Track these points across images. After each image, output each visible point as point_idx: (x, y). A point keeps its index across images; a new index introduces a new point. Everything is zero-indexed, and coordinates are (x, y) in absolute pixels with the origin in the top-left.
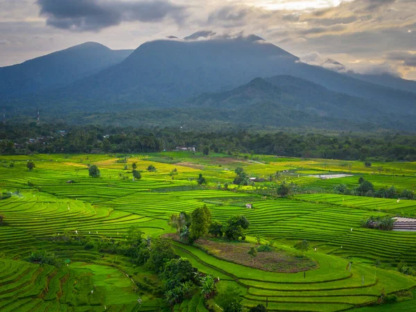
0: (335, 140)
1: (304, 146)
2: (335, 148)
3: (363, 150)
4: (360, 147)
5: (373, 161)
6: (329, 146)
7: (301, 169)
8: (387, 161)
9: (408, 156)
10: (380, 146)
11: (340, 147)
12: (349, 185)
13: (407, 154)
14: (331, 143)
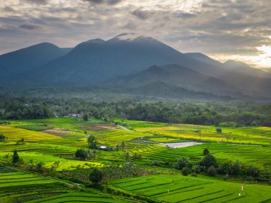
0: (198, 109)
1: (171, 113)
2: (195, 115)
3: (217, 116)
4: (216, 114)
5: (224, 126)
6: (191, 113)
7: (156, 136)
8: (236, 127)
9: (254, 122)
10: (233, 113)
11: (200, 114)
12: (192, 158)
13: (253, 120)
14: (193, 110)
